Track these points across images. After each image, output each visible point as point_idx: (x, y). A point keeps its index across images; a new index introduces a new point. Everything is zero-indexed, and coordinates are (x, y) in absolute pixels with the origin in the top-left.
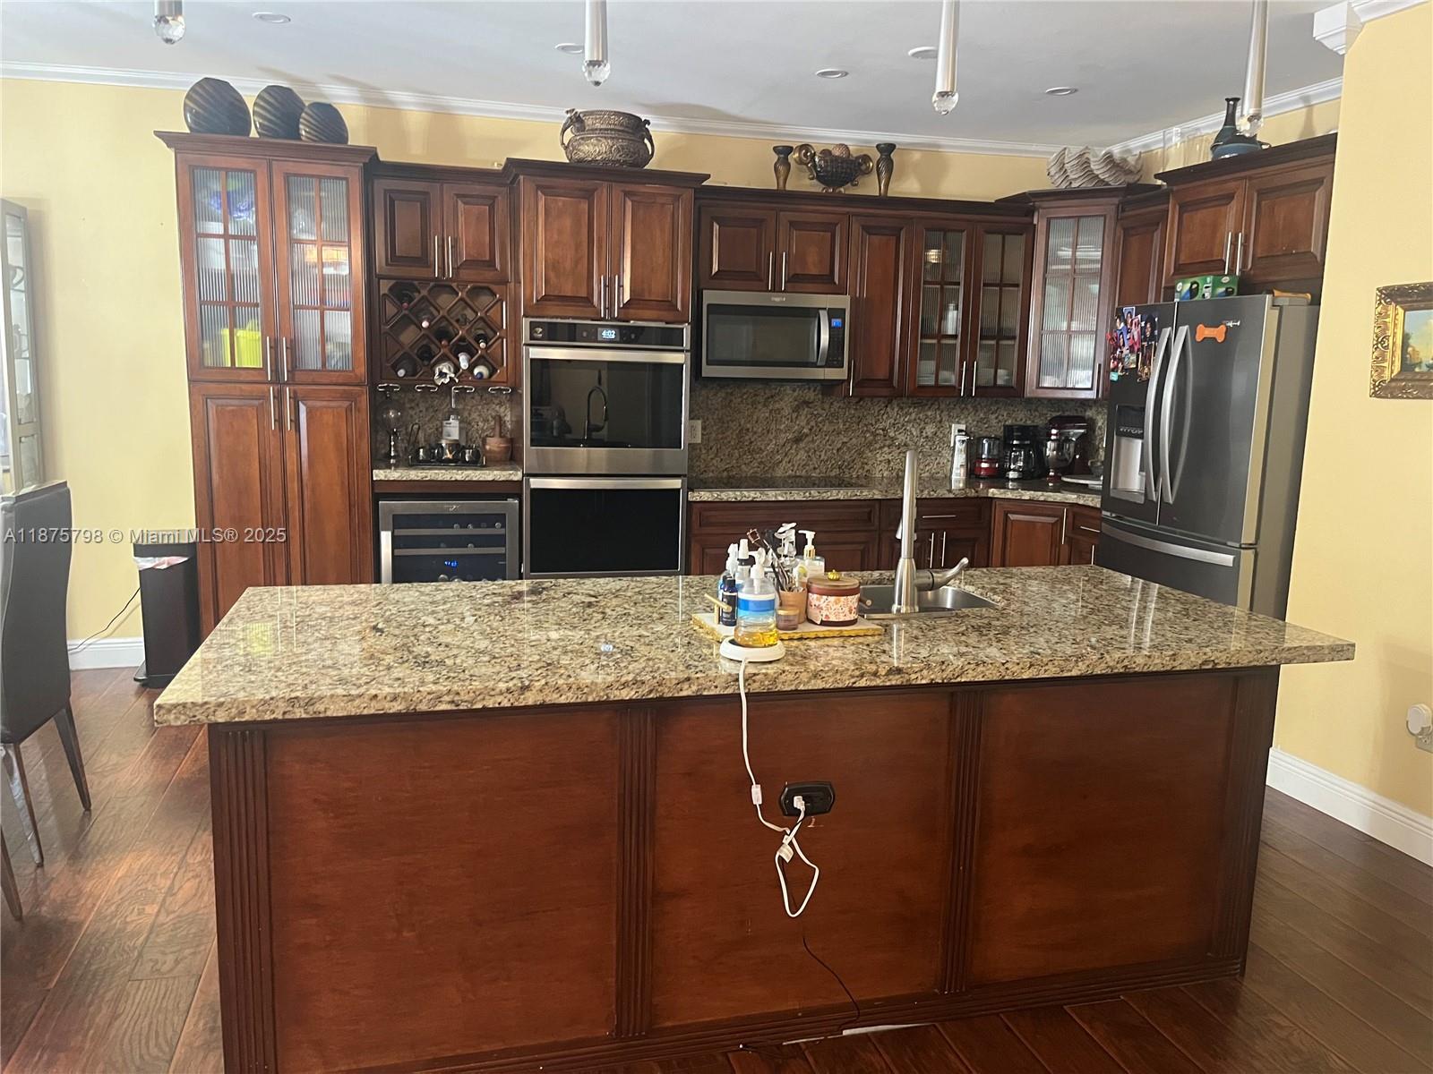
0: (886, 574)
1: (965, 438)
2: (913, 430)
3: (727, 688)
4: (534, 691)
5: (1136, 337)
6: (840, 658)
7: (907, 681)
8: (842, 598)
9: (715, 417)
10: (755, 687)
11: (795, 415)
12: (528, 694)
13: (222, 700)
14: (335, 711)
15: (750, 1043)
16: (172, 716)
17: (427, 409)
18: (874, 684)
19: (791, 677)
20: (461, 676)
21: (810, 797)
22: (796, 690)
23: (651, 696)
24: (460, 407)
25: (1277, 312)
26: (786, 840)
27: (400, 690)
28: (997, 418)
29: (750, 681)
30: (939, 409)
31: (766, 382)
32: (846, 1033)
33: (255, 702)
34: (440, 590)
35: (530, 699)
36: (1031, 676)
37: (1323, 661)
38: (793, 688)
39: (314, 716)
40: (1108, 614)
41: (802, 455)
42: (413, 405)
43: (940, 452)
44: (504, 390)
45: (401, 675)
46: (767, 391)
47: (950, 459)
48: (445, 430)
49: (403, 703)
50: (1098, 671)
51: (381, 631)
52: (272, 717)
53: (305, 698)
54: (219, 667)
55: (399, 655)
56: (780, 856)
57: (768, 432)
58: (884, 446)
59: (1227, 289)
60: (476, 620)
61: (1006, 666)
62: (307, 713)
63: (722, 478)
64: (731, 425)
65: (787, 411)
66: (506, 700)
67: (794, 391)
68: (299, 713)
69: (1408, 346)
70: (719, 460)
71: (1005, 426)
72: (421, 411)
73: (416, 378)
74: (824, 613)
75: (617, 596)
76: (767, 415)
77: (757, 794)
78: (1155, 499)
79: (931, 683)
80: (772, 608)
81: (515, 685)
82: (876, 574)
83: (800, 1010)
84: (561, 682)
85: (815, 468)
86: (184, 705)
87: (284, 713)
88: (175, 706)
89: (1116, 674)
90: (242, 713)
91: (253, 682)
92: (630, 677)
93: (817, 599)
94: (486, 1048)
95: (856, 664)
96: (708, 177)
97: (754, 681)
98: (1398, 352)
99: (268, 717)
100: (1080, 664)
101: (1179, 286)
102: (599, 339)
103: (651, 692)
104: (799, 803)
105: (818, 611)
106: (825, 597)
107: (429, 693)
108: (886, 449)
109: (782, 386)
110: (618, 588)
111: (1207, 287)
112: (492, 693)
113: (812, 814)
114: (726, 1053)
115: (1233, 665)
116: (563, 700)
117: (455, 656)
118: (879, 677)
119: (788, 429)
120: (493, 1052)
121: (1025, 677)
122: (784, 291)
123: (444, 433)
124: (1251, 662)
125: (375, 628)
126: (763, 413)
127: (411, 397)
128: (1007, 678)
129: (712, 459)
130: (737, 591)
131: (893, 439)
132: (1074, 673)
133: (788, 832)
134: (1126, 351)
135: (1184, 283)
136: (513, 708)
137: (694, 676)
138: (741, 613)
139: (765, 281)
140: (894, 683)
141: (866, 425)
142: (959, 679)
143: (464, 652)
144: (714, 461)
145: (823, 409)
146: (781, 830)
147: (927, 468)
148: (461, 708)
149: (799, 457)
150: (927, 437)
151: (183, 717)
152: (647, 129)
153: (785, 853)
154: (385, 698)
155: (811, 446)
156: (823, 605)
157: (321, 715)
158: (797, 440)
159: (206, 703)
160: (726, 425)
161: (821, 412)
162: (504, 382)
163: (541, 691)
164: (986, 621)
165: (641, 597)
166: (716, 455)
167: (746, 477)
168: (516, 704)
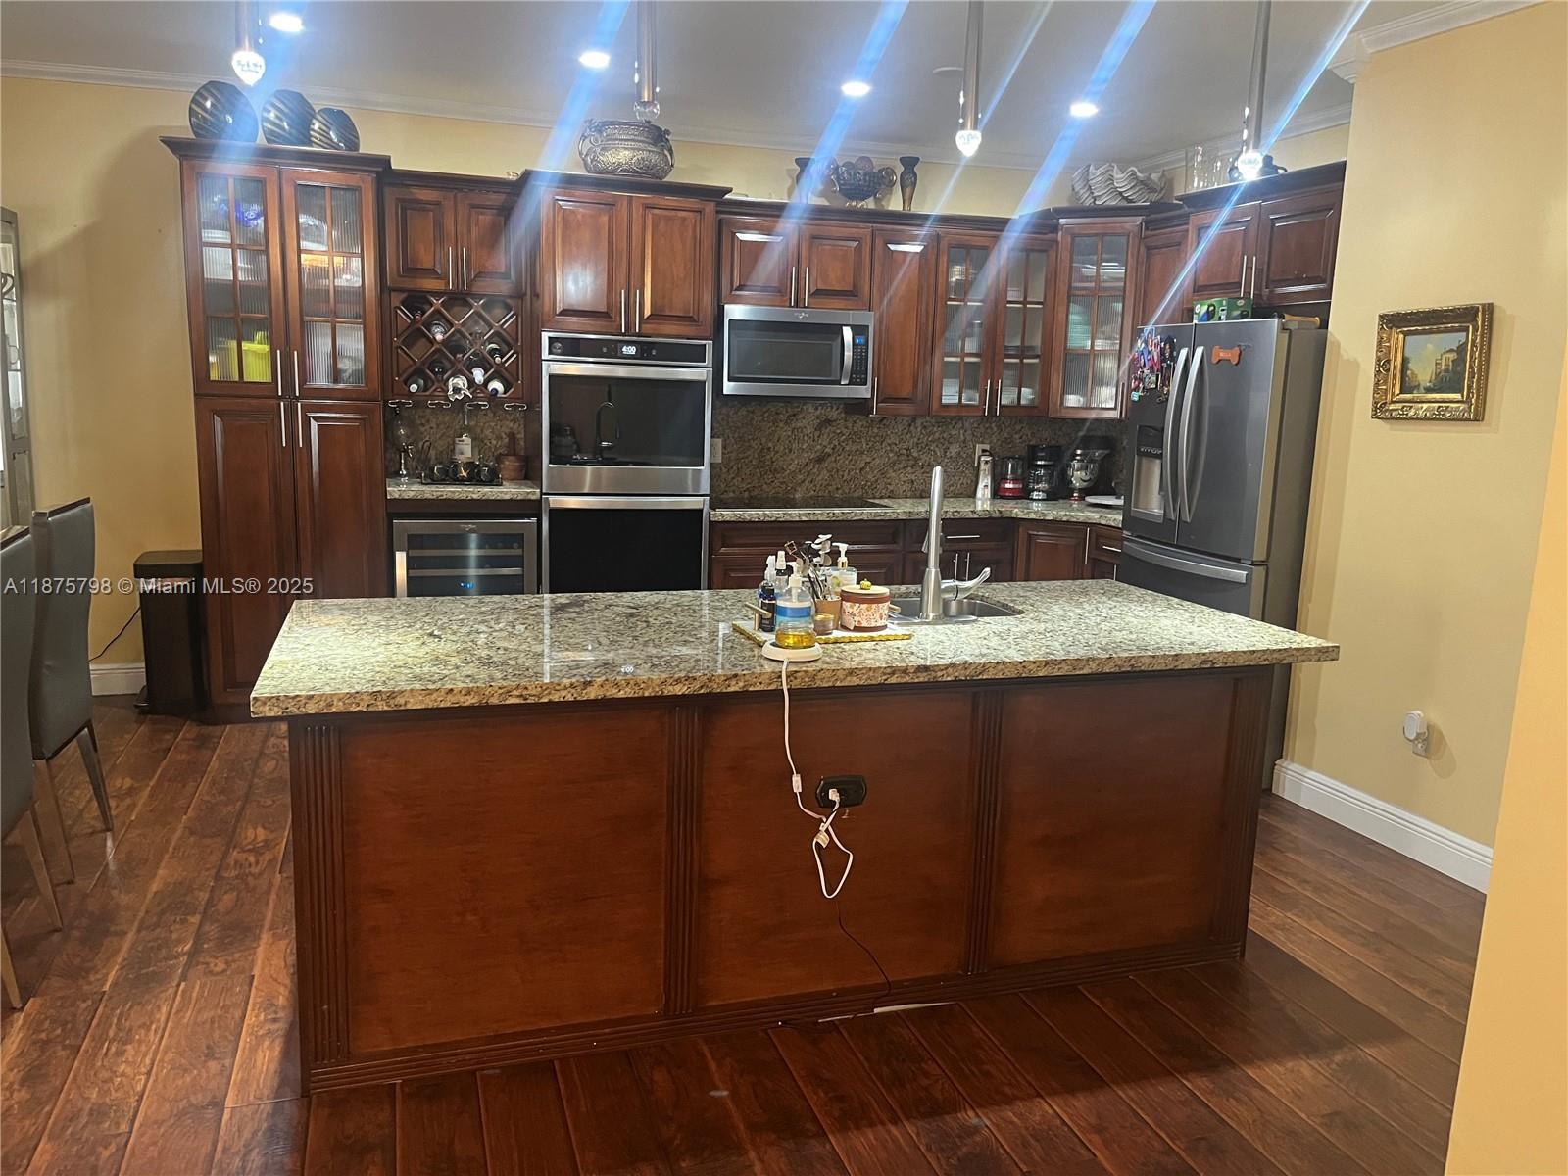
0: (913, 588)
1: (989, 458)
2: (936, 449)
3: (770, 684)
4: (596, 685)
5: (1156, 357)
6: (873, 659)
7: (935, 678)
8: (874, 606)
9: (736, 436)
10: (796, 684)
11: (817, 434)
12: (589, 689)
13: (312, 693)
14: (414, 704)
15: (790, 1020)
16: (267, 708)
17: (438, 425)
18: (904, 680)
19: (828, 674)
20: (526, 673)
21: (843, 789)
22: (834, 687)
23: (702, 691)
24: (473, 423)
25: (1286, 336)
26: (823, 827)
27: (471, 685)
28: (1021, 438)
29: (792, 678)
30: (963, 428)
31: (788, 400)
32: (876, 1011)
33: (341, 696)
34: (483, 602)
35: (592, 693)
36: (1046, 674)
37: (1310, 660)
38: (830, 684)
39: (395, 708)
40: (1119, 621)
41: (825, 474)
42: (424, 421)
43: (964, 472)
44: (520, 406)
45: (470, 673)
46: (789, 410)
47: (974, 479)
48: (458, 447)
49: (477, 697)
50: (1107, 670)
51: (439, 637)
52: (358, 708)
53: (387, 692)
54: (297, 667)
55: (463, 656)
56: (817, 843)
57: (790, 451)
58: (908, 467)
59: (1242, 311)
60: (526, 628)
61: (1023, 664)
62: (390, 706)
63: (743, 498)
64: (753, 443)
65: (810, 430)
66: (570, 695)
67: (817, 409)
68: (382, 706)
69: (1408, 369)
70: (740, 479)
71: (1029, 446)
72: (432, 428)
73: (428, 393)
74: (857, 619)
75: (657, 608)
76: (790, 433)
77: (796, 781)
78: (1173, 518)
79: (956, 680)
80: (809, 615)
81: (578, 681)
82: (903, 588)
83: (834, 991)
84: (619, 678)
85: (837, 489)
86: (278, 698)
87: (368, 705)
88: (270, 698)
89: (1123, 673)
90: (330, 705)
91: (334, 679)
92: (683, 674)
93: (851, 607)
94: (543, 1025)
95: (887, 663)
96: (729, 191)
97: (795, 678)
98: (1398, 376)
99: (354, 709)
100: (1091, 663)
101: (1197, 308)
102: (619, 354)
103: (702, 687)
104: (833, 795)
105: (850, 618)
106: (857, 605)
107: (500, 688)
108: (910, 468)
109: (804, 404)
110: (656, 600)
111: (1223, 310)
112: (557, 688)
113: (847, 806)
114: (766, 1029)
115: (1229, 665)
116: (622, 694)
117: (517, 658)
118: (908, 674)
119: (811, 448)
120: (548, 1029)
121: (1041, 675)
122: (807, 307)
123: (457, 451)
124: (1245, 662)
125: (431, 635)
126: (784, 432)
127: (422, 414)
128: (1024, 675)
129: (733, 478)
130: (775, 599)
131: (916, 459)
132: (1085, 672)
133: (825, 820)
134: (1146, 372)
135: (1201, 305)
136: (576, 702)
137: (740, 673)
138: (779, 619)
139: (788, 297)
140: (922, 680)
141: (889, 445)
142: (980, 677)
143: (523, 654)
144: (735, 481)
145: (846, 428)
146: (817, 817)
147: (952, 488)
148: (529, 701)
149: (820, 478)
150: (951, 457)
151: (276, 709)
152: (667, 139)
153: (822, 839)
154: (460, 692)
155: (834, 465)
156: (856, 612)
157: (402, 708)
158: (820, 460)
159: (297, 696)
160: (747, 444)
161: (844, 431)
162: (519, 398)
163: (602, 686)
164: (1006, 628)
165: (680, 608)
166: (737, 475)
167: (768, 497)
168: (579, 698)
